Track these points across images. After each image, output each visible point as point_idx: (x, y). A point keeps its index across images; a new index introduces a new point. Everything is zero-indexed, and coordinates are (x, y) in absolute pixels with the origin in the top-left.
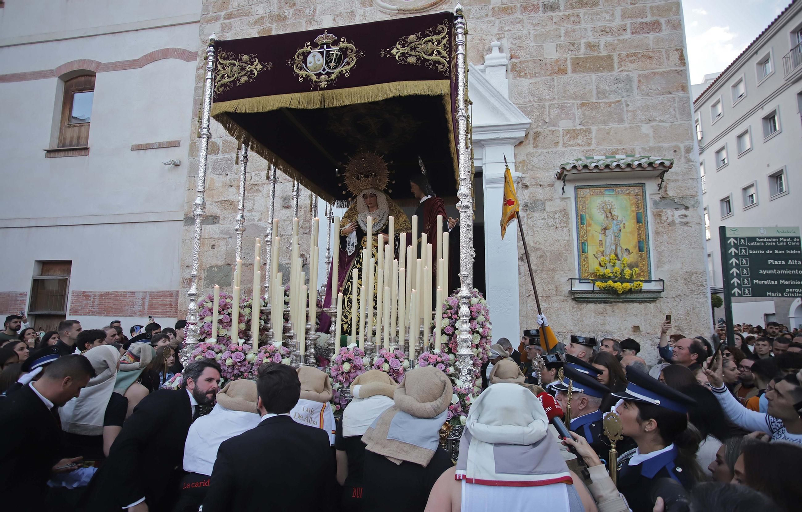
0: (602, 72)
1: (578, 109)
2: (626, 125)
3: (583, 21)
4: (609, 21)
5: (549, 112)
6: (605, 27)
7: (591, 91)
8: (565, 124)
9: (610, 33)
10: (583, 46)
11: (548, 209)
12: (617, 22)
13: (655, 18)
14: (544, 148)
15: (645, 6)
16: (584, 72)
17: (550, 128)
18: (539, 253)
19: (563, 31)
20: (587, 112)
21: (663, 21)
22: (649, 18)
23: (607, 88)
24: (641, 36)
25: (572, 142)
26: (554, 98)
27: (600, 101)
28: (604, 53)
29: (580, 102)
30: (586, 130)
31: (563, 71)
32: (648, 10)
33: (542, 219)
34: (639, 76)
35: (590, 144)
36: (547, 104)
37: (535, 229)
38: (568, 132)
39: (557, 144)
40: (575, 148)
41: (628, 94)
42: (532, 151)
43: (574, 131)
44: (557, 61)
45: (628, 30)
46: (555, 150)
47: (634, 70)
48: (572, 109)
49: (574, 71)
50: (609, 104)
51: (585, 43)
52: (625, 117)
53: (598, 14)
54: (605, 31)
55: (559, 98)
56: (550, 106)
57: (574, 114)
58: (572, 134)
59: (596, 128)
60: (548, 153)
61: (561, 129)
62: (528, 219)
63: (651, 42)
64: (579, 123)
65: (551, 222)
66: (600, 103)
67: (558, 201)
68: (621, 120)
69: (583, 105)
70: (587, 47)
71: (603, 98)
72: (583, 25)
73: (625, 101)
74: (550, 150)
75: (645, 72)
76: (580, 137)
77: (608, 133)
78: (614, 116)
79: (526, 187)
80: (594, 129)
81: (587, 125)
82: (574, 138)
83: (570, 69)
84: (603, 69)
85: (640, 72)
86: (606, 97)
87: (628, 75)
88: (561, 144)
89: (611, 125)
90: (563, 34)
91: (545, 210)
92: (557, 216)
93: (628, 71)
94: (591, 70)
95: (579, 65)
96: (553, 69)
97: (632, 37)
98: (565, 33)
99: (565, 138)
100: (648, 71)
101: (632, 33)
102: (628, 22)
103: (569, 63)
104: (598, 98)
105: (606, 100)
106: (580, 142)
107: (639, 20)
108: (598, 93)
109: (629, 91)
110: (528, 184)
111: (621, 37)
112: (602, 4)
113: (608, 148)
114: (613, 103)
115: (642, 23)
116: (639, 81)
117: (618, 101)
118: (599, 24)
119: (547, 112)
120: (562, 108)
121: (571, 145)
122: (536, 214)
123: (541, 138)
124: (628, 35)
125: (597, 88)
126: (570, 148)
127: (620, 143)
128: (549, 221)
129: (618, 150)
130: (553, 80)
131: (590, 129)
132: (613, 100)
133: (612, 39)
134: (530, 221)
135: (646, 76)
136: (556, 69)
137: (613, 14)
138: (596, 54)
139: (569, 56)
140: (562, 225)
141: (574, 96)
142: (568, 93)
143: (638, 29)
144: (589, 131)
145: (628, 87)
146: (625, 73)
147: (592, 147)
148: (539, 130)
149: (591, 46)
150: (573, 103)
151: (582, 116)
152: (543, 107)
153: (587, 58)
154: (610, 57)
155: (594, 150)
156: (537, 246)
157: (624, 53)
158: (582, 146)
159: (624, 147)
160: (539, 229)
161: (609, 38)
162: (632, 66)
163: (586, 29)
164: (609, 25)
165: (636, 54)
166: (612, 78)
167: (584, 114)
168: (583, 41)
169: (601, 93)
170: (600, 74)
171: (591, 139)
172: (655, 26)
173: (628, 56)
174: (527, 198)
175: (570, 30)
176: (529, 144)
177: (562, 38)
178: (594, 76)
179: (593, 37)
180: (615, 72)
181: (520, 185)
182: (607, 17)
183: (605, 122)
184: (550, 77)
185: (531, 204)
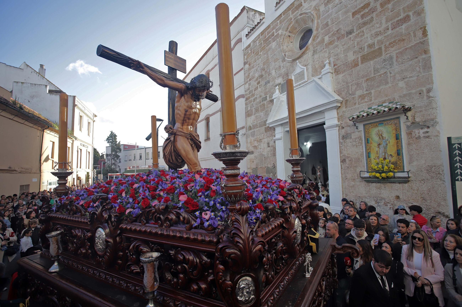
0: (376, 58)
1: (365, 83)
2: (390, 85)
3: (365, 34)
4: (379, 27)
5: (351, 89)
6: (376, 32)
7: (370, 71)
8: (359, 93)
9: (380, 35)
10: (366, 48)
11: (352, 137)
12: (384, 26)
13: (406, 14)
14: (350, 107)
15: (400, 9)
16: (367, 62)
17: (352, 97)
18: (349, 159)
19: (356, 43)
20: (369, 84)
21: (411, 14)
22: (402, 16)
23: (379, 67)
24: (398, 29)
25: (362, 101)
26: (353, 81)
27: (376, 75)
28: (377, 47)
29: (365, 79)
30: (368, 94)
31: (357, 65)
32: (401, 11)
33: (350, 142)
34: (397, 54)
35: (371, 100)
36: (350, 85)
37: (348, 148)
38: (360, 96)
39: (355, 104)
40: (364, 104)
41: (391, 66)
42: (345, 110)
43: (363, 95)
44: (354, 60)
45: (390, 29)
46: (354, 107)
47: (393, 52)
48: (362, 84)
49: (362, 63)
50: (380, 75)
51: (367, 45)
52: (389, 80)
53: (373, 26)
54: (377, 35)
55: (355, 80)
56: (351, 85)
57: (363, 86)
58: (362, 97)
59: (374, 90)
60: (352, 109)
61: (357, 96)
62: (344, 143)
63: (403, 31)
64: (365, 90)
65: (354, 143)
66: (375, 76)
67: (357, 133)
68: (387, 83)
69: (367, 80)
70: (368, 48)
71: (377, 73)
72: (365, 36)
73: (389, 71)
74: (352, 108)
75: (400, 50)
76: (366, 98)
77: (380, 92)
78: (383, 81)
79: (343, 128)
80: (373, 91)
81: (369, 90)
82: (363, 99)
83: (360, 63)
84: (377, 56)
85: (397, 51)
86: (379, 72)
87: (390, 56)
88: (357, 104)
89: (381, 87)
90: (356, 45)
91: (351, 138)
92: (356, 140)
93: (390, 53)
94: (371, 59)
95: (365, 59)
96: (352, 66)
97: (393, 31)
98: (357, 44)
99: (359, 100)
100: (402, 49)
101: (392, 30)
102: (389, 24)
103: (359, 59)
104: (375, 74)
105: (379, 74)
106: (366, 100)
107: (397, 19)
108: (374, 71)
109: (391, 64)
110: (344, 126)
111: (386, 35)
112: (375, 20)
113: (380, 101)
114: (382, 74)
115: (398, 21)
116: (397, 57)
117: (385, 72)
118: (373, 32)
119: (350, 89)
120: (358, 84)
121: (362, 103)
122: (348, 140)
123: (348, 103)
124: (390, 32)
125: (374, 68)
126: (361, 105)
127: (386, 95)
128: (353, 143)
129: (385, 100)
130: (352, 71)
131: (371, 92)
132: (383, 73)
133: (381, 37)
134: (345, 144)
135: (401, 53)
136: (353, 65)
137: (381, 23)
138: (373, 49)
139: (359, 56)
140: (359, 144)
141: (363, 77)
142: (360, 76)
143: (396, 26)
144: (370, 93)
145: (390, 62)
146: (388, 55)
147: (372, 102)
148: (348, 98)
149: (370, 46)
150: (362, 81)
151: (367, 86)
152: (348, 87)
153: (368, 54)
154: (380, 49)
155: (373, 103)
156: (349, 156)
157: (388, 43)
158: (367, 102)
159: (389, 98)
160: (349, 147)
161: (379, 38)
162: (393, 49)
163: (367, 37)
164: (379, 30)
165: (394, 42)
166: (382, 60)
167: (368, 85)
168: (366, 44)
169: (376, 70)
170: (375, 60)
171: (372, 97)
172: (407, 18)
173: (390, 44)
174: (343, 133)
175: (359, 41)
176: (343, 107)
177: (356, 48)
178: (372, 62)
179: (371, 40)
180: (383, 57)
181: (340, 127)
182: (378, 26)
183: (378, 86)
184: (351, 70)
185: (345, 136)
